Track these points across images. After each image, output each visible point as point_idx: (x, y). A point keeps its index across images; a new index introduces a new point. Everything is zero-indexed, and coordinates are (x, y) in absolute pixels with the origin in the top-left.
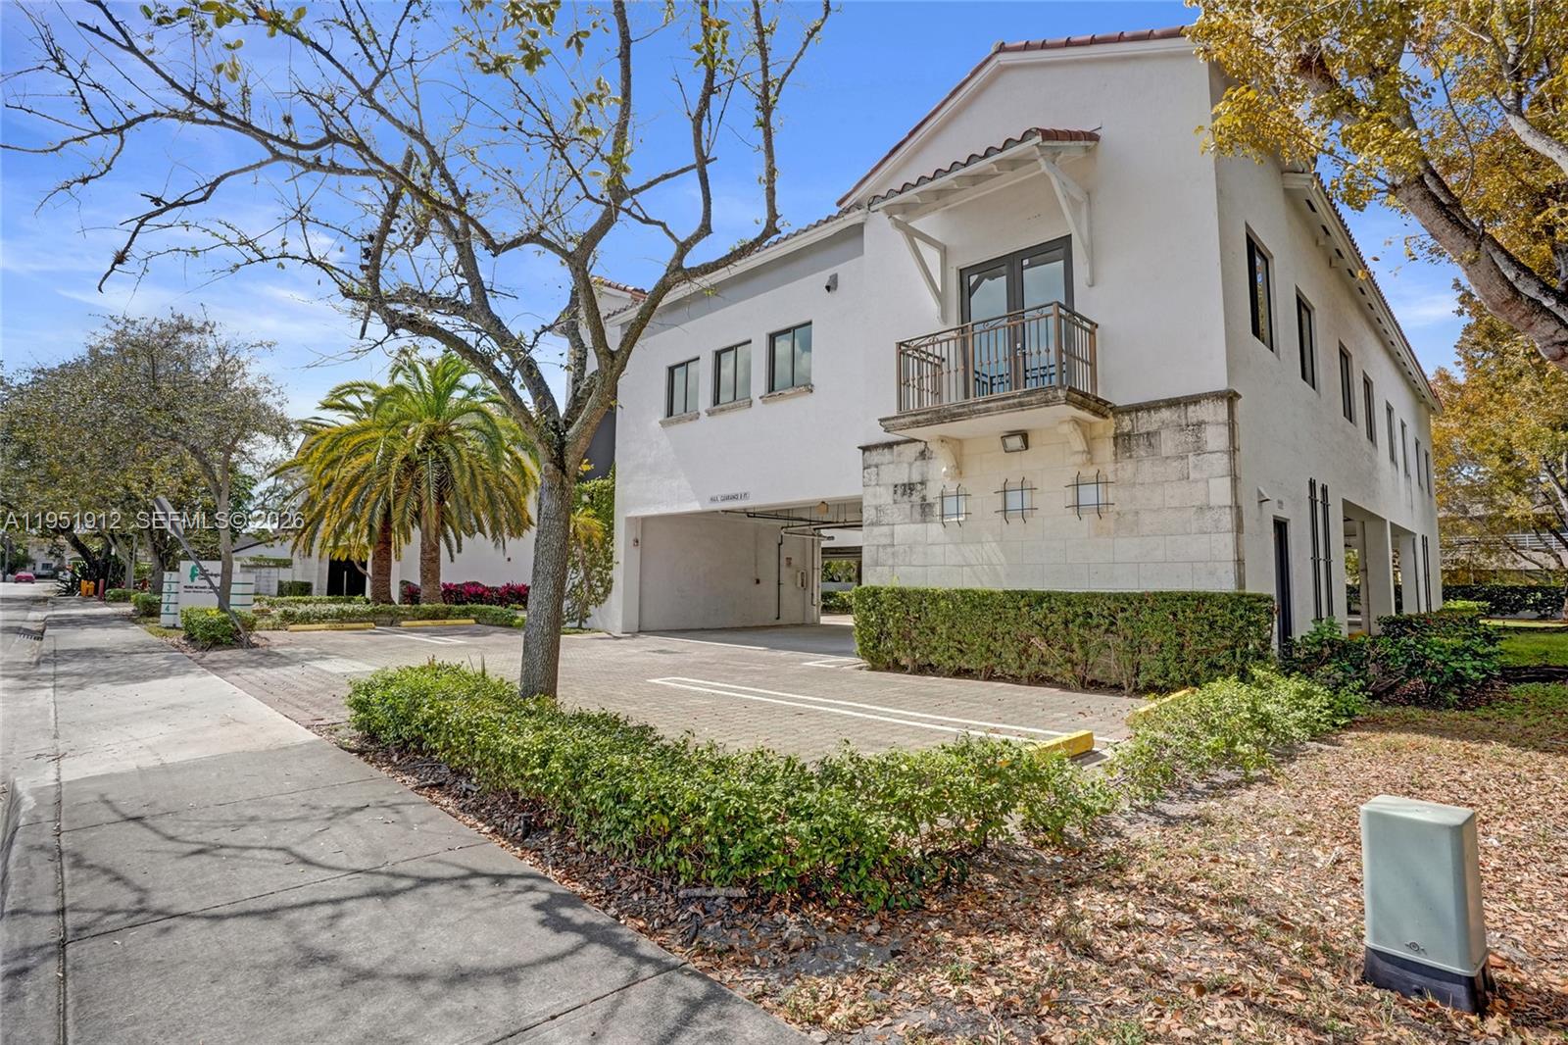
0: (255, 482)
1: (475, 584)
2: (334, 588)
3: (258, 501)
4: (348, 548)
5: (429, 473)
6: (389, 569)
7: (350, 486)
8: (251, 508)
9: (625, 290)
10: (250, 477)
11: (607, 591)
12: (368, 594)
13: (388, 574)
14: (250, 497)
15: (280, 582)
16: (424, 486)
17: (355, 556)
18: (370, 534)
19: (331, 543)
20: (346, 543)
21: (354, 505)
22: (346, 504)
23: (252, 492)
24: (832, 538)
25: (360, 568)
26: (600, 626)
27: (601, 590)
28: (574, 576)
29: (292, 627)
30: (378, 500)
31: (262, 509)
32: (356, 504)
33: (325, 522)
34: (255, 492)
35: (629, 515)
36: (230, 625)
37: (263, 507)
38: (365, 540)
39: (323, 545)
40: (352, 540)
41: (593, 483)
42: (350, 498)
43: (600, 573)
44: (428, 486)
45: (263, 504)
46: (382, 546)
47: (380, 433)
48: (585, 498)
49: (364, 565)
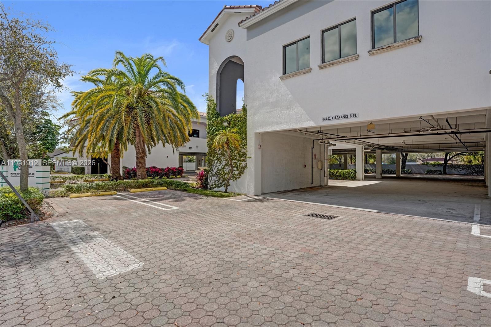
0: (60, 128)
1: (154, 167)
2: (94, 170)
3: (62, 136)
4: (99, 153)
5: (140, 113)
6: (119, 161)
7: (100, 120)
8: (59, 138)
9: (251, 7)
10: (58, 126)
11: (241, 173)
12: (109, 173)
13: (119, 164)
14: (58, 134)
15: (72, 167)
16: (139, 120)
17: (102, 156)
18: (110, 145)
19: (91, 151)
20: (98, 151)
21: (102, 129)
22: (98, 129)
23: (59, 132)
24: (335, 145)
25: (105, 162)
26: (237, 191)
27: (236, 172)
28: (218, 164)
29: (72, 195)
30: (114, 127)
31: (64, 139)
32: (103, 129)
33: (88, 140)
34: (61, 131)
35: (257, 131)
36: (19, 205)
37: (64, 138)
38: (107, 149)
39: (88, 152)
40: (101, 149)
41: (230, 116)
42: (100, 127)
43: (236, 163)
44: (141, 119)
45: (64, 136)
46: (115, 151)
47: (114, 93)
48: (226, 124)
49: (106, 160)
